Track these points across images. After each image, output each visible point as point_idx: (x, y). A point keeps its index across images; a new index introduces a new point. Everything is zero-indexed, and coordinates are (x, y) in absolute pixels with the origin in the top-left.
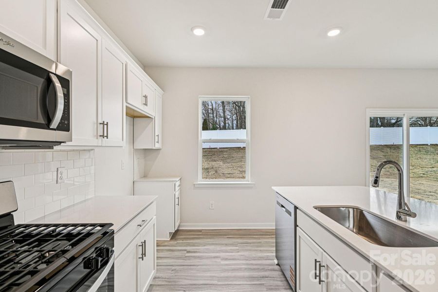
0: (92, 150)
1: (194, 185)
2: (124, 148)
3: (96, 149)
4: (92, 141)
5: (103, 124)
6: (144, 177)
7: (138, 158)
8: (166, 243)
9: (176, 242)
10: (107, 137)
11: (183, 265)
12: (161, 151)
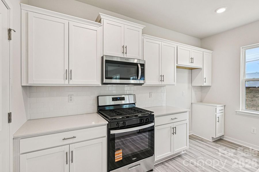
0: (165, 86)
1: (236, 111)
2: (176, 85)
3: (167, 86)
4: (157, 82)
5: (161, 76)
6: (201, 102)
7: (196, 91)
8: (208, 142)
9: (215, 144)
10: (163, 81)
11: (210, 156)
12: (211, 87)
